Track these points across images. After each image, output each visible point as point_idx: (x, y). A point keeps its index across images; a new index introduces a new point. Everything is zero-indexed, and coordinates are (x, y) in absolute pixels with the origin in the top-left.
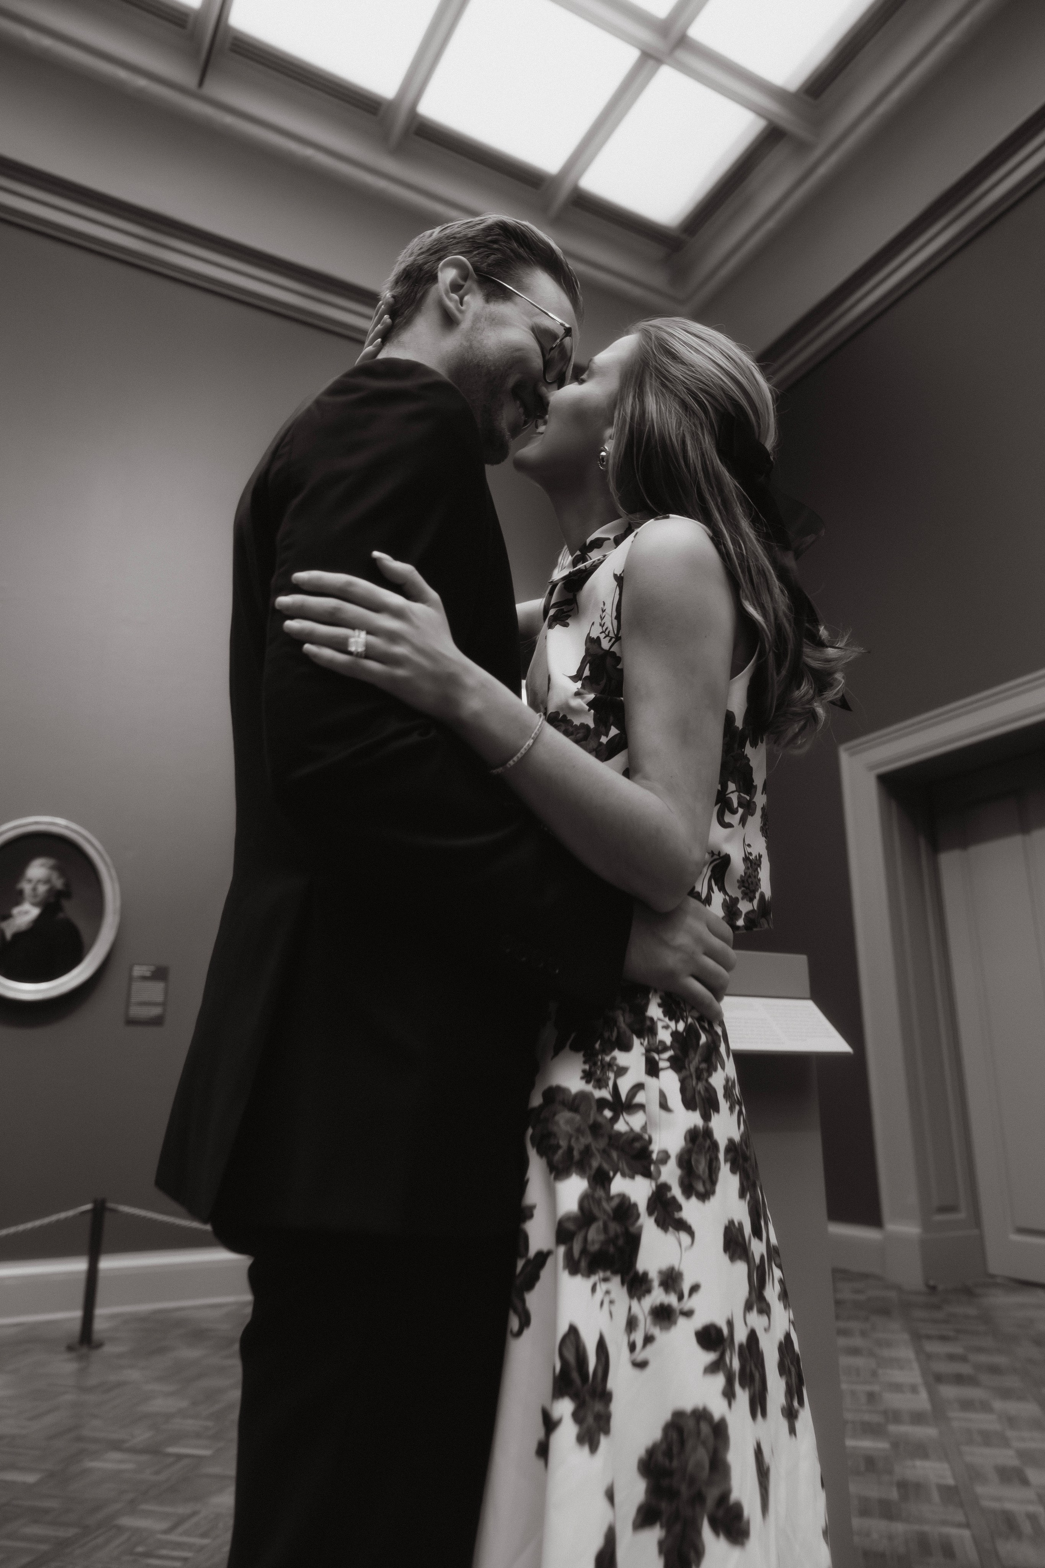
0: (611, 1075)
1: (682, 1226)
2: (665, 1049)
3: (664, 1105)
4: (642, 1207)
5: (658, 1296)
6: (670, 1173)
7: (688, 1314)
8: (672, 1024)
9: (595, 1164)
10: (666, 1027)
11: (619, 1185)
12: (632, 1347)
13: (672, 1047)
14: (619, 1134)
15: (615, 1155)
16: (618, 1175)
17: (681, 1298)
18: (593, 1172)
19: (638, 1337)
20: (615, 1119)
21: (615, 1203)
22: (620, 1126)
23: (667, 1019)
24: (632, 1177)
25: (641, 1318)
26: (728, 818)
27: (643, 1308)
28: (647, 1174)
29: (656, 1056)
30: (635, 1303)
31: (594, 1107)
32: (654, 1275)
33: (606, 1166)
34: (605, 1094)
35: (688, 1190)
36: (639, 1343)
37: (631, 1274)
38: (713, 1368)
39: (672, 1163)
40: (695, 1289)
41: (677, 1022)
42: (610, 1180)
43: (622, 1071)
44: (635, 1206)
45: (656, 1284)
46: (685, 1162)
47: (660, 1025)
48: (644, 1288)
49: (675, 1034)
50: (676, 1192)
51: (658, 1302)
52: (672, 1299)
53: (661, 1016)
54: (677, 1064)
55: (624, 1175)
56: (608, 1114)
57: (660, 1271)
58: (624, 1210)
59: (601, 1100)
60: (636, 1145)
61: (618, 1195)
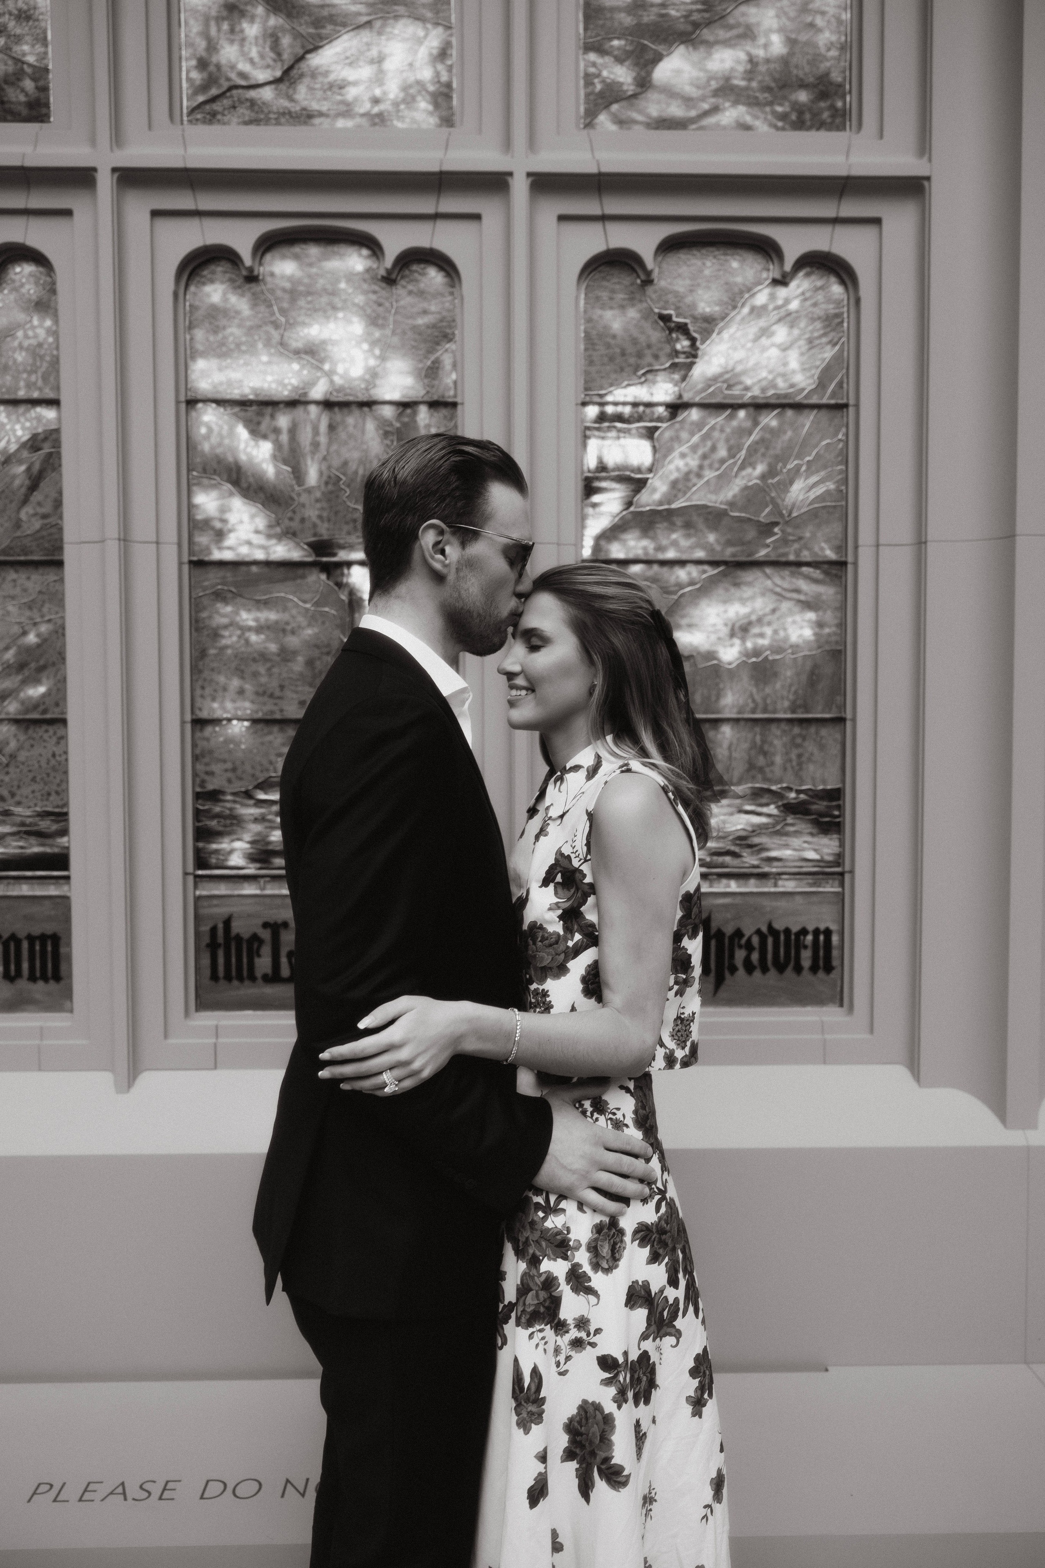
1: (590, 1291)
3: (580, 1209)
4: (562, 1279)
5: (574, 1333)
6: (582, 1257)
7: (593, 1345)
9: (531, 1251)
11: (546, 1265)
12: (558, 1364)
14: (548, 1230)
15: (544, 1244)
16: (546, 1259)
17: (588, 1335)
18: (530, 1256)
19: (561, 1358)
20: (545, 1219)
21: (543, 1278)
22: (549, 1224)
24: (555, 1260)
25: (563, 1347)
27: (564, 1341)
28: (565, 1258)
30: (559, 1338)
31: (533, 1210)
32: (570, 1321)
33: (538, 1253)
34: (541, 1200)
35: (596, 1266)
36: (562, 1362)
37: (556, 1321)
38: (607, 1382)
39: (583, 1249)
40: (598, 1331)
42: (540, 1262)
44: (556, 1278)
45: (572, 1326)
46: (593, 1248)
48: (565, 1329)
50: (587, 1268)
51: (573, 1337)
52: (583, 1335)
55: (549, 1259)
56: (541, 1214)
57: (575, 1319)
58: (550, 1282)
59: (538, 1204)
60: (559, 1237)
61: (545, 1272)
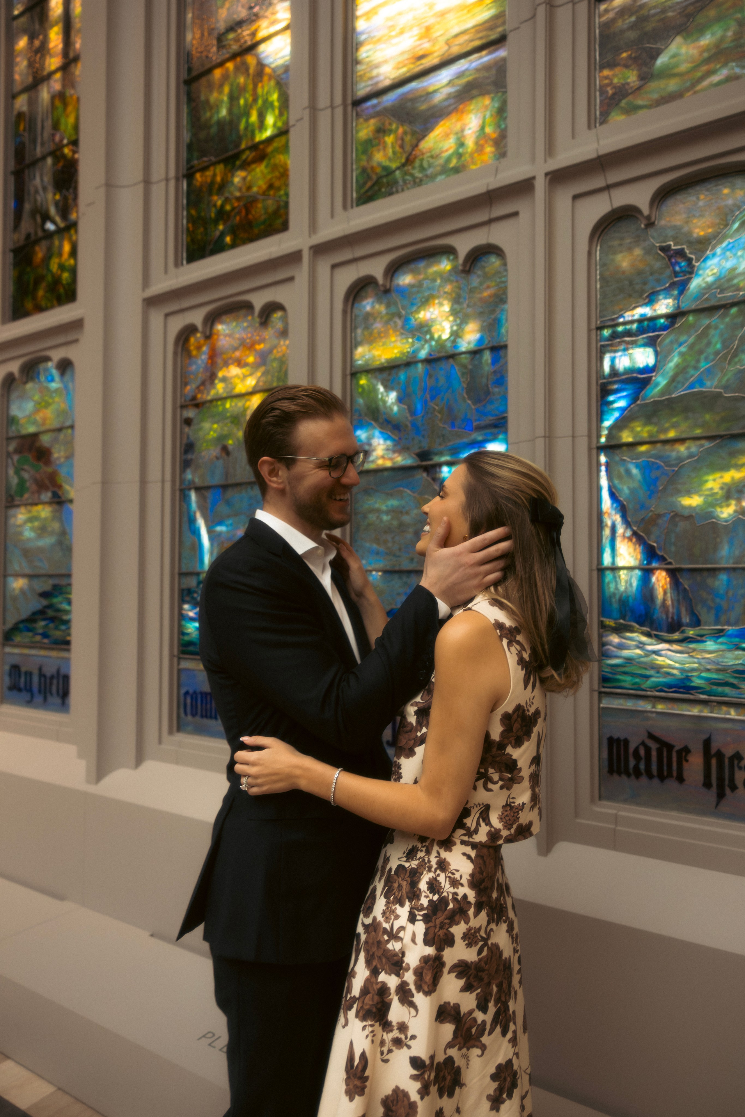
0: (393, 917)
1: (412, 1005)
2: (422, 909)
3: (413, 940)
4: (393, 990)
5: (395, 1034)
6: (409, 977)
7: (409, 1047)
8: (431, 896)
9: (374, 963)
10: (427, 897)
11: (383, 977)
12: (382, 1053)
13: (427, 908)
14: (389, 950)
15: (384, 960)
16: (383, 972)
17: (406, 1038)
18: (373, 967)
19: (385, 1049)
20: (388, 942)
21: (379, 986)
22: (390, 946)
23: (428, 892)
24: (390, 975)
25: (387, 1041)
26: (490, 786)
27: (388, 1037)
28: (398, 975)
29: (417, 912)
30: (385, 1034)
31: (381, 933)
32: (394, 1023)
33: (379, 966)
34: (387, 926)
35: (419, 988)
36: (385, 1052)
37: (384, 1021)
38: (414, 1078)
39: (411, 972)
40: (413, 1037)
41: (434, 895)
42: (379, 973)
43: (397, 917)
44: (389, 988)
45: (395, 1028)
46: (419, 973)
47: (424, 894)
48: (390, 1028)
49: (431, 901)
50: (412, 987)
51: (395, 1036)
52: (403, 1037)
53: (426, 889)
54: (426, 919)
55: (386, 973)
56: (386, 937)
57: (398, 1023)
58: (384, 990)
59: (385, 929)
60: (395, 958)
61: (382, 982)
